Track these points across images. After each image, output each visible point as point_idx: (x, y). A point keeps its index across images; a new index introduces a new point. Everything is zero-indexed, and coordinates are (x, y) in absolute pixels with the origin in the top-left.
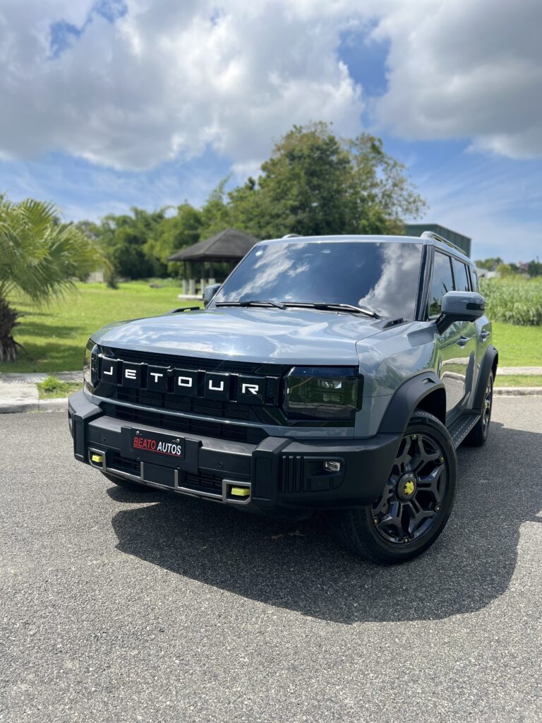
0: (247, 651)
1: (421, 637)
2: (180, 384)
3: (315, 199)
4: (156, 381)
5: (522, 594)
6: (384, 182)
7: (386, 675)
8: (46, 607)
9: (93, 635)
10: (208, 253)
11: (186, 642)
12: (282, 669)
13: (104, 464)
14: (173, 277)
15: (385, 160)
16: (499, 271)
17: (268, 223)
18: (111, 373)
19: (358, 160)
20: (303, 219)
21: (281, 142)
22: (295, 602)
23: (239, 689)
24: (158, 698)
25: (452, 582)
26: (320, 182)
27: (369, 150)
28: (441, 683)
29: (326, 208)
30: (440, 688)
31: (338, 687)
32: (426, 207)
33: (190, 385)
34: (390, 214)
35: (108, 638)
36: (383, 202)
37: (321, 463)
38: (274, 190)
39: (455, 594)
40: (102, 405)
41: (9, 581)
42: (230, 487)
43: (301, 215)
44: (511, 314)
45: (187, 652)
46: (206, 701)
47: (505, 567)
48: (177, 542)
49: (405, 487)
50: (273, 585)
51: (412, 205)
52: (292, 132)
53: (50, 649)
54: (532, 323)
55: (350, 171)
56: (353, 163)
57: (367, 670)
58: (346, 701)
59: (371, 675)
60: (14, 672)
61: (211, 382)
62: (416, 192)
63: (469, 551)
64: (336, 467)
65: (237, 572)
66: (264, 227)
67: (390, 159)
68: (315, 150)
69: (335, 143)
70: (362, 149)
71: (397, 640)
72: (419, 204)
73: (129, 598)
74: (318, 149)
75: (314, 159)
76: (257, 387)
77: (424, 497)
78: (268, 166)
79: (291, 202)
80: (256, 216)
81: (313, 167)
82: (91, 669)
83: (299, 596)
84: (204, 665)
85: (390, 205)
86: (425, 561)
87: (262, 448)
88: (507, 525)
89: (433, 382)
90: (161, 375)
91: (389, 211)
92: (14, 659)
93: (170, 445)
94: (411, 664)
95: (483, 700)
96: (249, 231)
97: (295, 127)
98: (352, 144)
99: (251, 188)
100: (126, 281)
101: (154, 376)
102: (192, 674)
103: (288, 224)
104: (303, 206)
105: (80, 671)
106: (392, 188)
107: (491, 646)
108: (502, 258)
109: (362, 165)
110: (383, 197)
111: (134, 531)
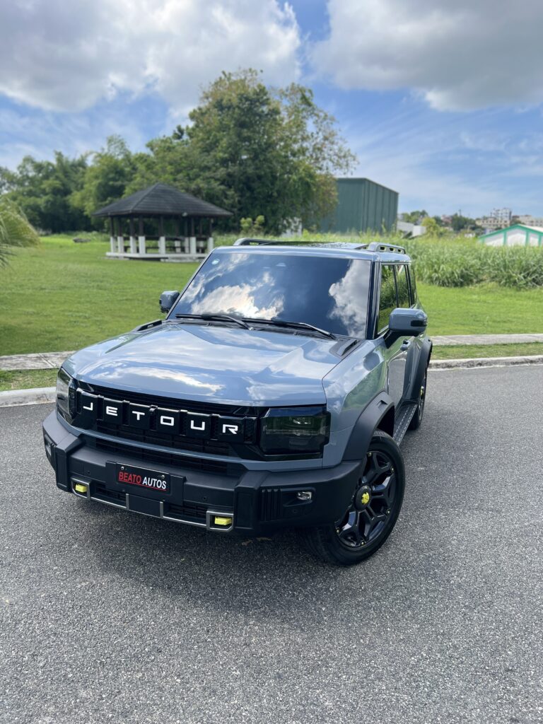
0: (237, 664)
1: (381, 636)
2: (162, 422)
3: (246, 152)
4: (138, 418)
5: (459, 586)
6: (315, 136)
7: (356, 675)
8: (49, 637)
9: (99, 662)
10: (136, 209)
11: (183, 660)
12: (270, 678)
13: (89, 493)
14: (97, 230)
15: (316, 112)
16: (424, 225)
17: (197, 176)
18: (91, 409)
19: (288, 111)
20: (234, 172)
21: (209, 89)
22: (272, 611)
23: (236, 702)
24: (168, 718)
25: (402, 578)
26: (249, 134)
27: (300, 101)
28: (401, 678)
29: (257, 161)
30: (400, 683)
31: (318, 691)
32: (356, 162)
33: (172, 424)
34: (320, 169)
35: (113, 663)
36: (314, 157)
37: (295, 494)
38: (202, 140)
39: (406, 591)
40: (81, 436)
41: (7, 612)
42: (213, 517)
43: (233, 169)
44: (437, 275)
45: (185, 671)
46: (210, 716)
47: (444, 560)
48: (156, 555)
49: (362, 498)
50: (250, 595)
51: (343, 159)
52: (221, 78)
53: (63, 679)
54: (456, 285)
55: (281, 122)
56: (284, 114)
57: (340, 673)
58: (327, 703)
59: (344, 677)
60: (34, 706)
61: (192, 422)
62: (346, 147)
63: (414, 545)
64: (308, 495)
65: (216, 583)
66: (194, 179)
67: (321, 111)
68: (244, 101)
69: (265, 94)
70: (291, 99)
71: (362, 641)
72: (349, 158)
73: (123, 619)
74: (247, 99)
75: (243, 110)
76: (236, 427)
77: (377, 503)
78: (196, 115)
79: (221, 154)
80: (185, 168)
81: (243, 118)
82: (104, 696)
83: (274, 605)
84: (203, 681)
85: (320, 160)
86: (378, 559)
87: (244, 484)
88: (443, 515)
89: (386, 404)
90: (143, 414)
91: (320, 166)
92: (33, 693)
93: (155, 480)
94: (375, 663)
95: (434, 691)
96: (177, 184)
97: (224, 73)
98: (283, 94)
99: (179, 137)
100: (47, 235)
101: (136, 415)
102: (193, 692)
103: (219, 177)
104: (234, 158)
105: (95, 699)
106: (322, 141)
107: (438, 639)
108: (427, 211)
109: (293, 117)
110: (314, 150)
111: (114, 546)
